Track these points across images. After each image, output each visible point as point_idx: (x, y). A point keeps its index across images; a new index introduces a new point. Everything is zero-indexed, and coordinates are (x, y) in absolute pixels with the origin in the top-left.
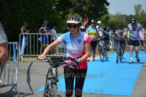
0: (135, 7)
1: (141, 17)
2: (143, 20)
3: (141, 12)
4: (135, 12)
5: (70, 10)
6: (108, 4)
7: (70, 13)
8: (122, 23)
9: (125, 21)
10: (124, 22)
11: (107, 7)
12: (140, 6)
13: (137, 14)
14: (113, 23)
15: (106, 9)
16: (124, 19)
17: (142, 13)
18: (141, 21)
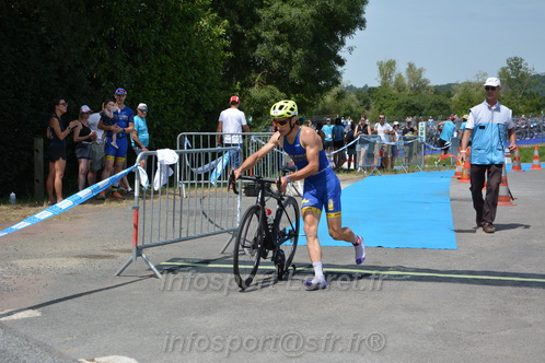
0: (380, 65)
1: (395, 92)
2: (400, 100)
3: (394, 79)
4: (380, 79)
5: (254, 79)
6: (342, 63)
7: (257, 85)
8: (349, 108)
9: (357, 102)
10: (353, 105)
11: (339, 69)
12: (391, 65)
13: (385, 85)
14: (327, 107)
15: (339, 74)
16: (353, 96)
17: (397, 83)
18: (395, 101)
